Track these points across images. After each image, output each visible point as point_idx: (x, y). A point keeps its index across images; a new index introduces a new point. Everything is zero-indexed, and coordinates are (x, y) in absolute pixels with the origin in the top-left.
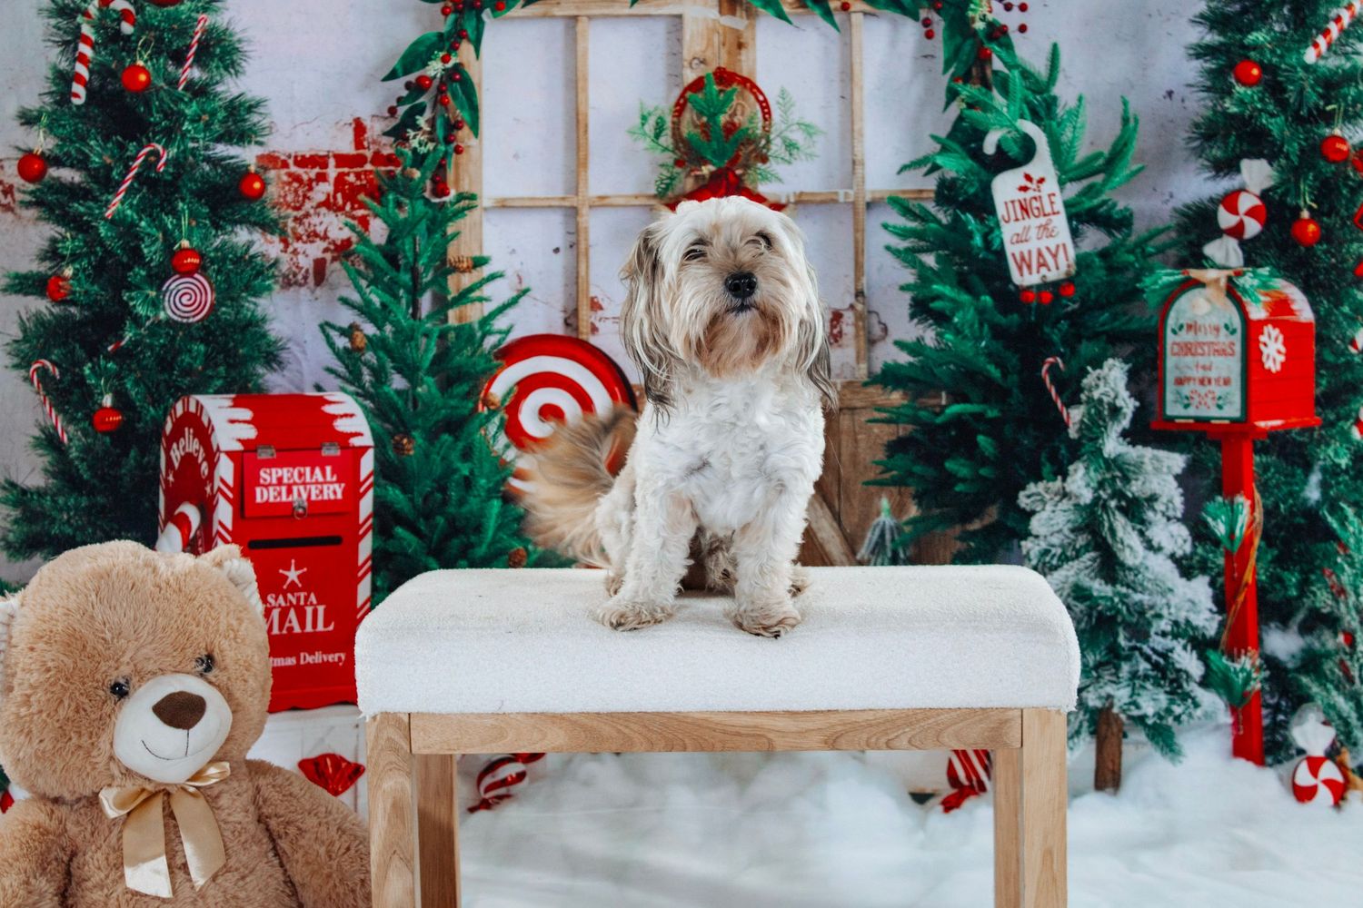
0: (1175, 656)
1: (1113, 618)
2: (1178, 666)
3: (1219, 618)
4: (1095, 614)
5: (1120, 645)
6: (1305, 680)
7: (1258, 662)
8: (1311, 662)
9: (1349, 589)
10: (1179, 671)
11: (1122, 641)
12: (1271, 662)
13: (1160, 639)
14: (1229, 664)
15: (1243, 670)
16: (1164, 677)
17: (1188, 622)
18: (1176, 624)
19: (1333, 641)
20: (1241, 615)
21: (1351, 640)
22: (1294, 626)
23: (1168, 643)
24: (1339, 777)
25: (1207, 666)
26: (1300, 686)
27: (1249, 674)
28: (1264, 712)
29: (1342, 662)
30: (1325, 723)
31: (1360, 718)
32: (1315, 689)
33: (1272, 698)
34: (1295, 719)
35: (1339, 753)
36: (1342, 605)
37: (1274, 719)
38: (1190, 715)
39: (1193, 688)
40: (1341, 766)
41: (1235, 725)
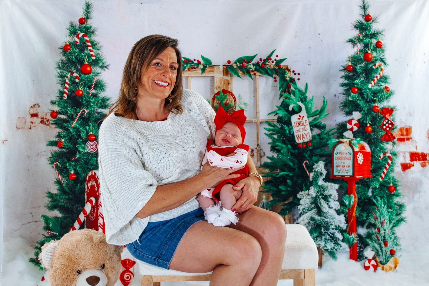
0: (336, 234)
1: (320, 225)
2: (336, 237)
3: (346, 225)
4: (316, 224)
6: (368, 240)
7: (356, 236)
8: (369, 236)
9: (378, 218)
10: (336, 238)
11: (323, 231)
12: (359, 236)
13: (332, 230)
14: (349, 236)
15: (352, 238)
16: (333, 240)
17: (339, 226)
18: (336, 226)
19: (374, 231)
20: (352, 224)
21: (379, 230)
22: (365, 227)
23: (334, 231)
24: (375, 264)
25: (343, 237)
26: (366, 242)
27: (354, 239)
28: (357, 248)
29: (377, 236)
30: (372, 251)
31: (381, 249)
32: (370, 242)
33: (360, 244)
34: (365, 250)
35: (375, 258)
36: (377, 222)
37: (360, 250)
38: (339, 249)
39: (340, 242)
40: (376, 261)
41: (350, 251)
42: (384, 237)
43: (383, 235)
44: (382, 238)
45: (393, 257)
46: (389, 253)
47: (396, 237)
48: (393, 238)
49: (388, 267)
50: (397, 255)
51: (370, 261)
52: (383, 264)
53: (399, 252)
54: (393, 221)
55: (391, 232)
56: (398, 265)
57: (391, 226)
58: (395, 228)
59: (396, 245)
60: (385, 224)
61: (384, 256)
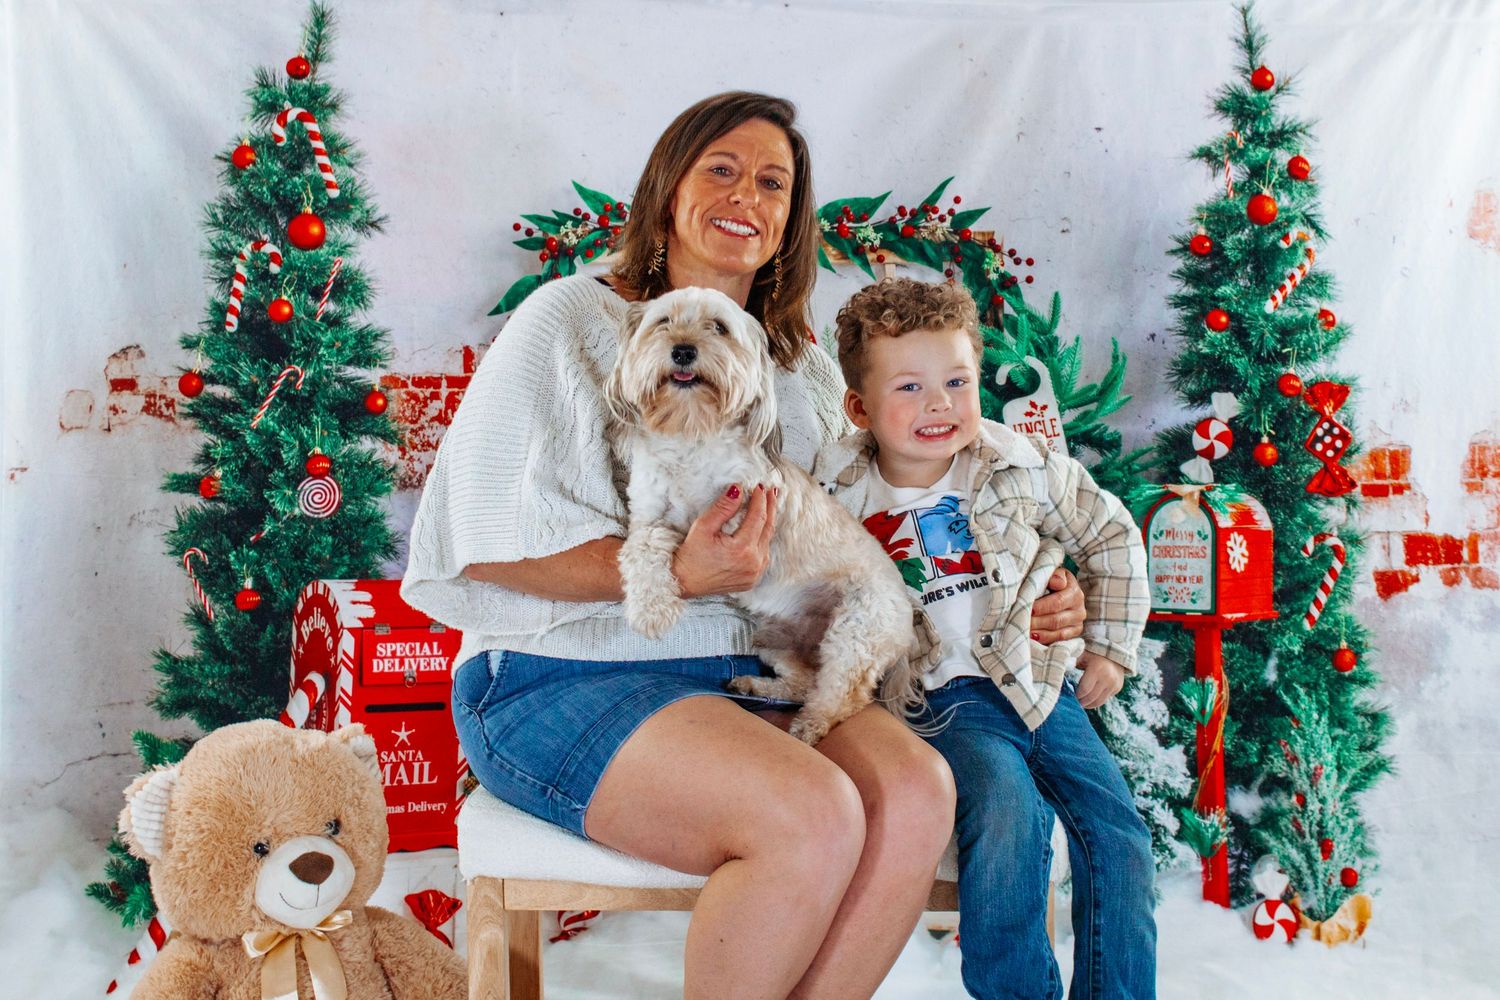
0: (1154, 813)
2: (1157, 822)
6: (1264, 835)
7: (1225, 819)
8: (1269, 819)
9: (1300, 757)
10: (1158, 826)
12: (1236, 820)
13: (1142, 798)
14: (1201, 820)
15: (1211, 825)
17: (1165, 783)
18: (1156, 785)
19: (1287, 802)
20: (1211, 779)
21: (1302, 800)
22: (1255, 788)
23: (1149, 802)
24: (1292, 918)
25: (1182, 822)
26: (1260, 840)
27: (1217, 829)
28: (1230, 861)
29: (1295, 819)
30: (1280, 871)
31: (1310, 867)
32: (1272, 842)
33: (1237, 849)
34: (1255, 868)
35: (1292, 897)
36: (1295, 771)
37: (1238, 867)
38: (1167, 864)
39: (1170, 841)
40: (1294, 908)
41: (1205, 873)
42: (1320, 824)
43: (1318, 816)
44: (1315, 828)
45: (1352, 893)
46: (1337, 881)
47: (1361, 824)
48: (1351, 828)
49: (1337, 929)
50: (1367, 886)
51: (1271, 907)
52: (1319, 919)
53: (1372, 876)
54: (1352, 772)
55: (1344, 808)
56: (1370, 923)
57: (1344, 786)
58: (1358, 793)
59: (1364, 852)
60: (1323, 781)
61: (1321, 890)
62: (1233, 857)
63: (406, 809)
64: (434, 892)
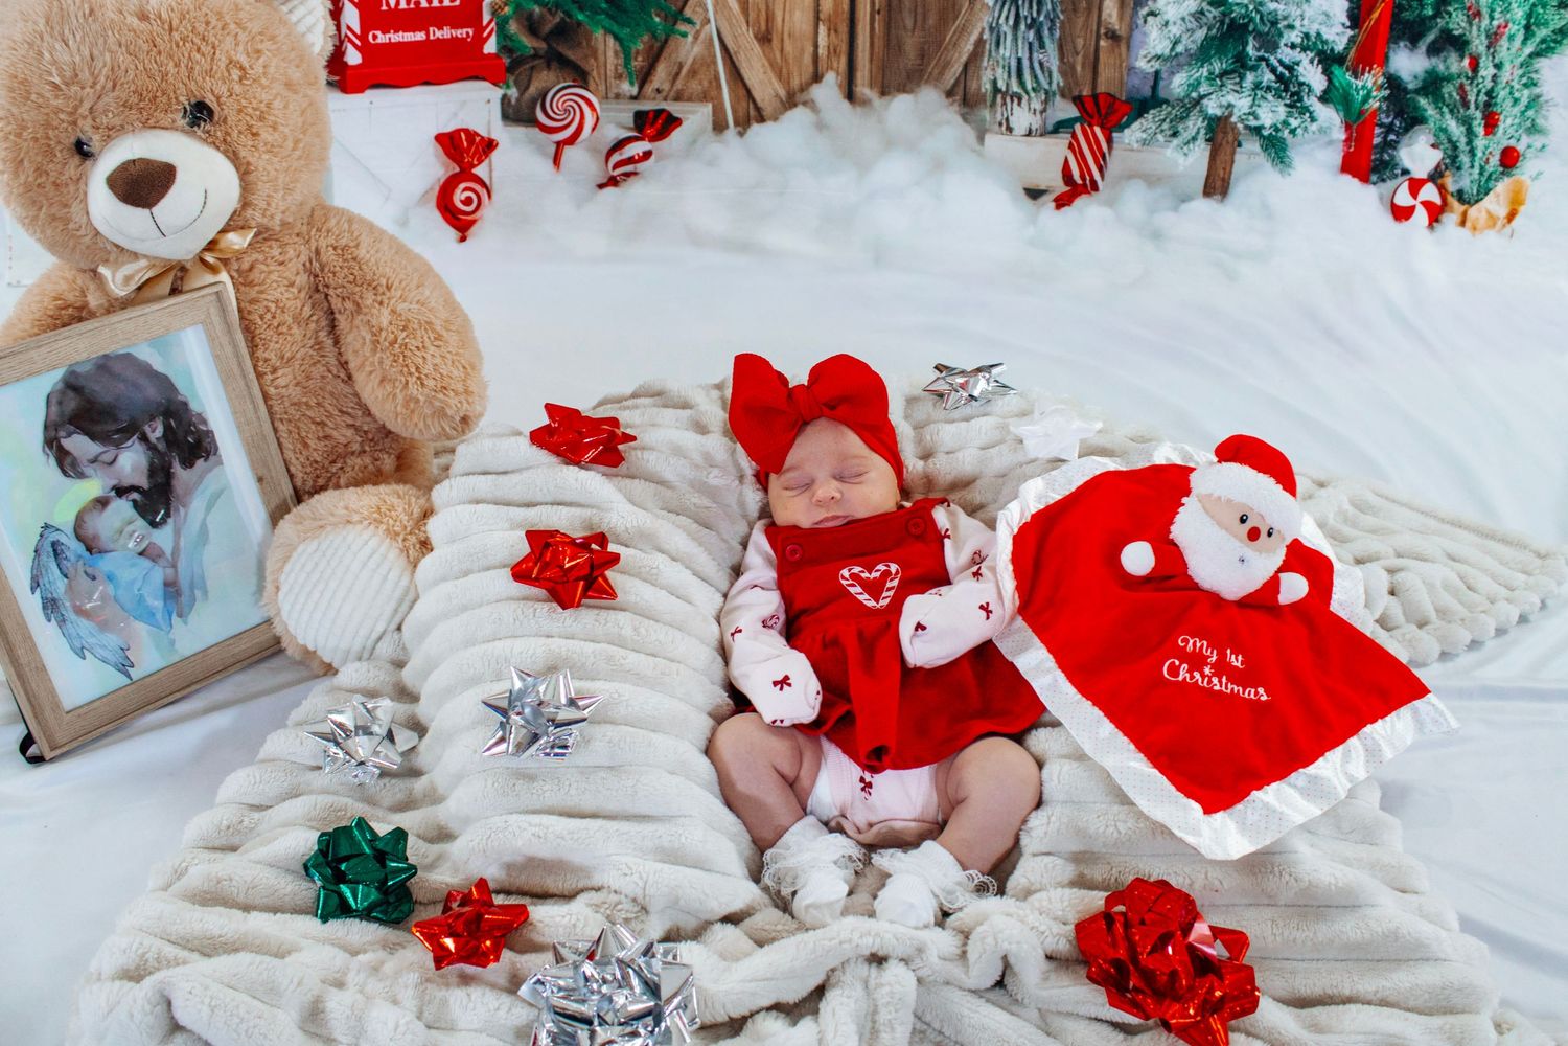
0: (1300, 69)
1: (1246, 26)
2: (1301, 79)
3: (1350, 33)
4: (1227, 21)
5: (1248, 55)
6: (1423, 102)
7: (1381, 80)
8: (1432, 84)
9: (1485, 12)
10: (1301, 84)
11: (1251, 50)
12: (1393, 83)
13: (1288, 50)
14: (1353, 80)
15: (1363, 87)
16: (1286, 90)
17: (1318, 34)
18: (1307, 36)
19: (1456, 64)
20: (1373, 34)
21: (1475, 65)
22: (1423, 46)
23: (1296, 55)
24: (1438, 200)
25: (1330, 81)
26: (1416, 107)
27: (1369, 92)
28: (1377, 130)
29: (1462, 86)
30: (1433, 146)
31: (1469, 143)
32: (1431, 111)
33: (1388, 117)
34: (1405, 139)
35: (1441, 175)
36: (1475, 28)
37: (1385, 138)
38: (1306, 129)
39: (1312, 102)
40: (1442, 189)
41: (1347, 141)
42: (1489, 93)
43: (1489, 84)
44: (1483, 98)
45: (1509, 175)
46: (1495, 160)
47: (1538, 97)
48: (1524, 101)
49: (1484, 215)
50: (1526, 170)
51: (1415, 186)
52: (1468, 203)
53: (1536, 157)
54: (1541, 33)
55: (1522, 77)
56: (1522, 209)
57: (1529, 50)
58: (1542, 59)
59: (1533, 129)
60: (1504, 42)
61: (1476, 170)
62: (1381, 125)
63: (428, 35)
64: (466, 131)
